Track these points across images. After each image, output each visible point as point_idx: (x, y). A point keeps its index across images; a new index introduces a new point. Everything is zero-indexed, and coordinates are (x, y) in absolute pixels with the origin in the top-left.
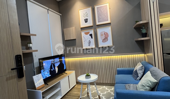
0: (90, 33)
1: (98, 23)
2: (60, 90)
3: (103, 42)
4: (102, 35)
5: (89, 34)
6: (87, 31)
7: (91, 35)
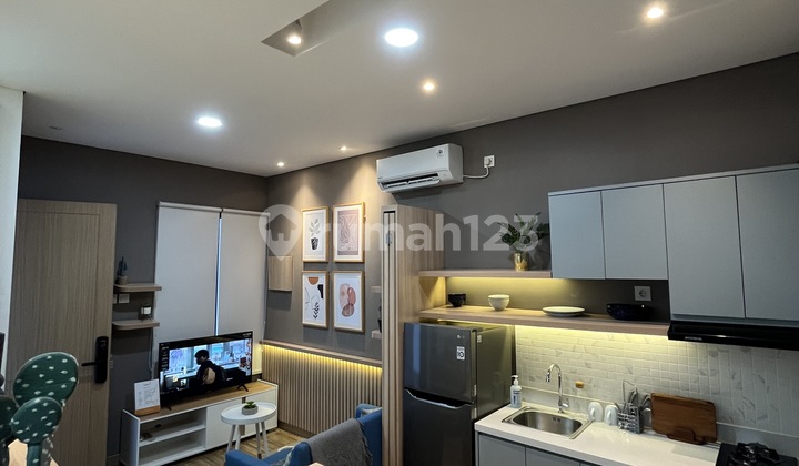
0: (319, 283)
1: (337, 258)
2: (204, 429)
3: (343, 314)
4: (342, 294)
5: (317, 285)
6: (314, 275)
7: (320, 287)
